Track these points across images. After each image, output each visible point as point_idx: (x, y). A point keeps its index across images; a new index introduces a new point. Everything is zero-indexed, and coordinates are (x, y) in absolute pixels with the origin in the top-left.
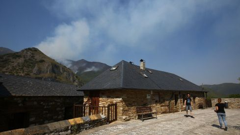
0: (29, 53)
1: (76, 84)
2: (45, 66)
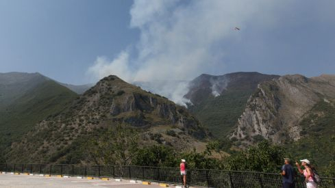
0: (105, 84)
2: (125, 101)
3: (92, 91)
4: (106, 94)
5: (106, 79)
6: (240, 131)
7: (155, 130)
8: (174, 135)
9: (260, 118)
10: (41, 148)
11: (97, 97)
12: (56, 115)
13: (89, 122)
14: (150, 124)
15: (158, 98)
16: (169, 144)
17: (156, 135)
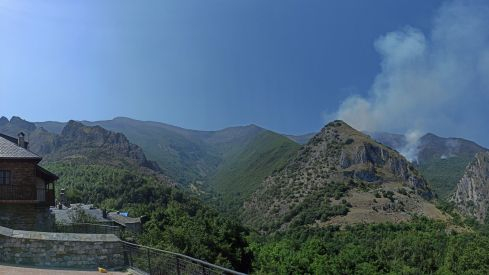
0: (331, 131)
2: (355, 150)
3: (317, 140)
4: (333, 142)
5: (331, 124)
6: (458, 196)
7: (387, 187)
8: (406, 194)
9: (474, 186)
10: (272, 207)
11: (323, 146)
12: (281, 170)
13: (318, 176)
14: (381, 180)
15: (390, 151)
16: (401, 203)
17: (389, 193)
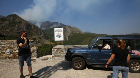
0: (11, 17)
1: (42, 35)
2: (22, 26)
4: (12, 21)
8: (40, 38)
14: (32, 35)
16: (39, 41)
17: (35, 38)
